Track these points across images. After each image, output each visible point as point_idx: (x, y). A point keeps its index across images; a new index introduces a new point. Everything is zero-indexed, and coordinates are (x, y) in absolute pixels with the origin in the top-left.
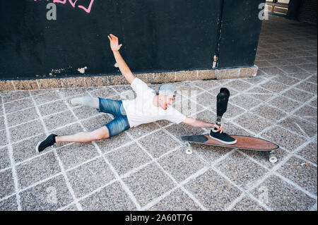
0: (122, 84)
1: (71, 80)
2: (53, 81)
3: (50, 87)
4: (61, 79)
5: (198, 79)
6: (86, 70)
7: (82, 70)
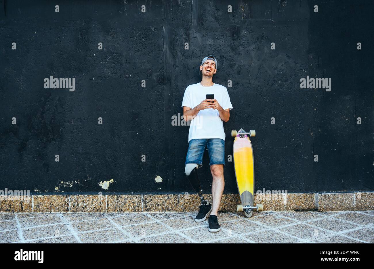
0: (163, 209)
1: (86, 199)
2: (57, 199)
3: (49, 209)
4: (71, 196)
5: (287, 209)
6: (111, 185)
7: (105, 185)
